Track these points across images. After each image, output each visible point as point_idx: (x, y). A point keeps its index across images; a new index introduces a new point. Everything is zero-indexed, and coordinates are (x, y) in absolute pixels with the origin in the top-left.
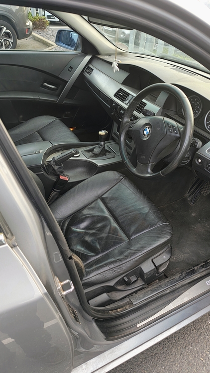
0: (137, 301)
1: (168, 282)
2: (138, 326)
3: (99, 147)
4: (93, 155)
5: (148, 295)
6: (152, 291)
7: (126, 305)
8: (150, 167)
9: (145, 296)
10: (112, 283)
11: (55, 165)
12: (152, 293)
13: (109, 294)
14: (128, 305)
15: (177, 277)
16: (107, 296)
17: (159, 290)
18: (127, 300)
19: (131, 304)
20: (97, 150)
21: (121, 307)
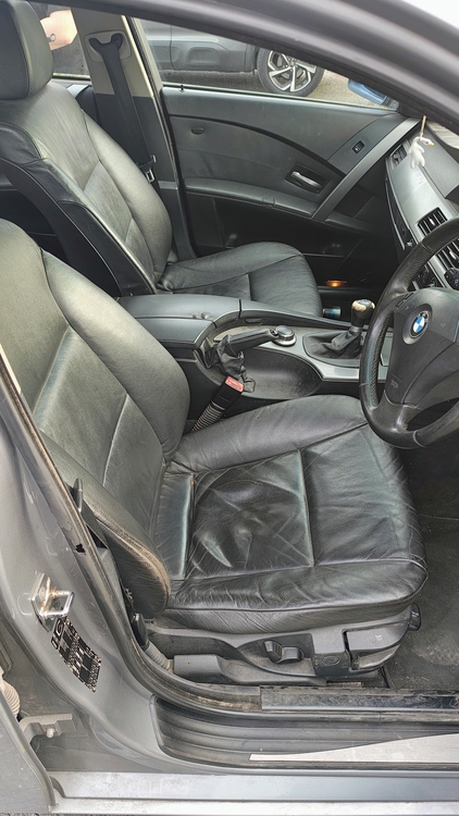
0: (273, 706)
1: (370, 697)
2: (254, 757)
3: (347, 337)
4: (324, 350)
5: (305, 705)
6: (321, 700)
7: (245, 700)
8: (402, 413)
9: (295, 704)
10: (236, 642)
11: (225, 351)
12: (317, 704)
13: (226, 662)
14: (250, 704)
15: (397, 696)
16: (217, 664)
17: (336, 704)
18: (256, 692)
19: (257, 703)
20: (338, 343)
21: (234, 700)
